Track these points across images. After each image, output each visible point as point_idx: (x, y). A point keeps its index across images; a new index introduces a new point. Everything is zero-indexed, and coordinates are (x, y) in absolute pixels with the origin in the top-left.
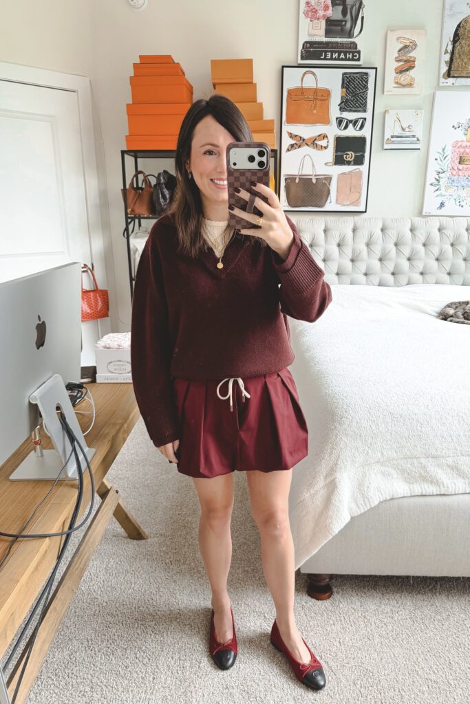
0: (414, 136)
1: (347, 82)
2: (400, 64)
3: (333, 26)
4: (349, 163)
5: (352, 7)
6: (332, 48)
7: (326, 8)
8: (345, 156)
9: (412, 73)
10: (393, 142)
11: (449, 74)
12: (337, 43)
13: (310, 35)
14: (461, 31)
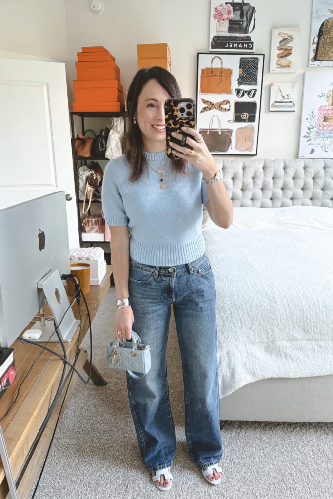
0: (291, 102)
1: (244, 64)
2: (281, 51)
3: (234, 25)
4: (244, 121)
5: (247, 12)
6: (233, 40)
7: (229, 12)
8: (242, 116)
9: (289, 58)
10: (276, 106)
11: (315, 59)
12: (237, 37)
13: (218, 31)
14: (324, 28)
